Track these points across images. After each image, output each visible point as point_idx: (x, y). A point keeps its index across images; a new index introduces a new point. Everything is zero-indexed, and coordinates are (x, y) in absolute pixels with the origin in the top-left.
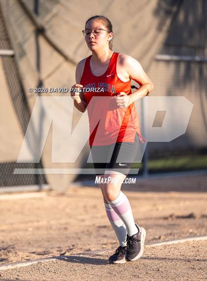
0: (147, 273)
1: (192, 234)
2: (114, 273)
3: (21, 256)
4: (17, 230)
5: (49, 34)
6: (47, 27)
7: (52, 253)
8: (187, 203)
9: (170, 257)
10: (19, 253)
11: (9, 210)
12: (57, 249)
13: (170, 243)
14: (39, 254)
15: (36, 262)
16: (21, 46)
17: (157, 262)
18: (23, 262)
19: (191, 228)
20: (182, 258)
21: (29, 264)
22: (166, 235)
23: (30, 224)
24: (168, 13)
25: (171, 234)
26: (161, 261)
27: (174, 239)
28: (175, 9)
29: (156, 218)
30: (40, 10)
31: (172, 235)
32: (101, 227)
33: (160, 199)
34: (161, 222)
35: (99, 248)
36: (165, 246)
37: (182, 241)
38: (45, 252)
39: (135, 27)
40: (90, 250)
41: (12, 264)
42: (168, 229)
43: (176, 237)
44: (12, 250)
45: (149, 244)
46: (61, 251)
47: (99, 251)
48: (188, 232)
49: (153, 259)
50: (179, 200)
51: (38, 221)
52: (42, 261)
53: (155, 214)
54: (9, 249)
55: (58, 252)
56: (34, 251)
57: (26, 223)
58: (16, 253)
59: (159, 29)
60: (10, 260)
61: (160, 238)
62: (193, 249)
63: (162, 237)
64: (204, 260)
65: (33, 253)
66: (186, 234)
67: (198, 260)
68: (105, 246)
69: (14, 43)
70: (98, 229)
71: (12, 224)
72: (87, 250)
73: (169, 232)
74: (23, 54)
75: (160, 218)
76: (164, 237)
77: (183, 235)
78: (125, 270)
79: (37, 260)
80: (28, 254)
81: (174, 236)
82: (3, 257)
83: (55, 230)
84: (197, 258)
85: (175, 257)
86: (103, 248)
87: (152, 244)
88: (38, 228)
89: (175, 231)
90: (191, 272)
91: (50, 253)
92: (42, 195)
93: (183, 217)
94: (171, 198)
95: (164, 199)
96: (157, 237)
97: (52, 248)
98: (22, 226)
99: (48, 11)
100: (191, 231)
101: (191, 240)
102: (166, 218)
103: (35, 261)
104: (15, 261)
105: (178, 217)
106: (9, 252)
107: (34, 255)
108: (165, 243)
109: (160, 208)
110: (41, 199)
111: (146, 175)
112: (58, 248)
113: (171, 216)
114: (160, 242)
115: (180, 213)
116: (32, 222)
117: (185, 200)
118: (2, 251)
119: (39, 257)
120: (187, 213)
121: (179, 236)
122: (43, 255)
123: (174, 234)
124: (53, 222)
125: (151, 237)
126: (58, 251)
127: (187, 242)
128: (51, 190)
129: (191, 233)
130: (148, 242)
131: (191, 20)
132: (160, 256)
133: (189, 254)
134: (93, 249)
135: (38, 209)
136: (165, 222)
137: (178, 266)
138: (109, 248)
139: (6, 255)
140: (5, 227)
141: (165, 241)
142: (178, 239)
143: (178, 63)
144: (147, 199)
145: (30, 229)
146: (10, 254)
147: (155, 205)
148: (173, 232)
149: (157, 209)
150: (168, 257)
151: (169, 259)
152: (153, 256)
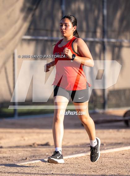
8: (45, 136)
13: (33, 162)
17: (24, 175)
19: (47, 153)
20: (41, 173)
22: (31, 157)
26: (27, 174)
27: (36, 160)
28: (34, 7)
31: (35, 157)
33: (26, 133)
36: (30, 164)
39: (9, 17)
42: (32, 153)
43: (37, 158)
45: (19, 163)
50: (38, 133)
53: (23, 143)
59: (25, 19)
61: (26, 159)
63: (28, 158)
64: (57, 174)
66: (44, 156)
67: (52, 174)
73: (33, 155)
76: (29, 158)
77: (42, 157)
84: (51, 172)
87: (21, 163)
93: (42, 145)
94: (33, 132)
95: (29, 133)
96: (24, 158)
100: (47, 154)
105: (38, 145)
108: (30, 162)
109: (26, 138)
111: (16, 117)
113: (34, 144)
114: (26, 162)
115: (40, 143)
117: (43, 133)
120: (44, 142)
125: (21, 158)
130: (18, 162)
141: (30, 160)
143: (37, 41)
144: (17, 133)
147: (23, 137)
148: (35, 155)
149: (24, 140)
150: (32, 172)
151: (33, 174)
152: (22, 171)
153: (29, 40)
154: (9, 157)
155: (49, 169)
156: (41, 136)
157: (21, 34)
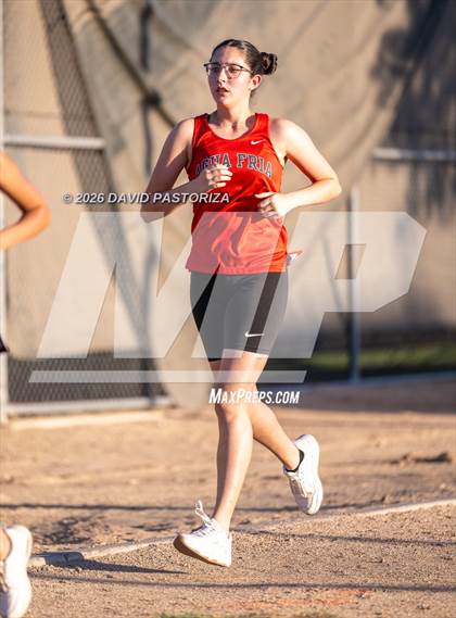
0: (359, 567)
1: (445, 494)
2: (296, 566)
3: (116, 533)
4: (108, 483)
5: (169, 106)
6: (165, 94)
7: (177, 527)
8: (436, 434)
9: (404, 537)
10: (112, 527)
11: (93, 445)
12: (186, 520)
13: (403, 509)
14: (151, 530)
15: (146, 545)
16: (115, 130)
17: (377, 546)
18: (120, 545)
19: (443, 481)
20: (426, 539)
21: (133, 548)
22: (395, 494)
23: (133, 472)
24: (397, 71)
25: (404, 493)
27: (411, 503)
28: (410, 65)
29: (376, 462)
30: (153, 62)
31: (407, 494)
32: (269, 478)
33: (383, 424)
34: (386, 469)
35: (265, 519)
36: (394, 516)
37: (427, 506)
38: (161, 525)
39: (335, 95)
40: (248, 522)
41: (101, 548)
42: (399, 483)
43: (414, 498)
44: (99, 521)
45: (363, 512)
46: (193, 523)
47: (267, 524)
48: (437, 488)
49: (370, 540)
50: (419, 427)
51: (148, 466)
52: (157, 543)
53: (374, 453)
54: (92, 520)
55: (188, 527)
56: (141, 523)
57: (126, 469)
58: (107, 527)
59: (381, 101)
60: (95, 540)
61: (383, 499)
62: (446, 521)
63: (387, 500)
65: (141, 527)
66: (433, 492)
68: (277, 515)
69: (103, 124)
70: (265, 481)
71: (98, 472)
72: (242, 523)
73: (401, 488)
74: (120, 146)
75: (384, 462)
76: (392, 498)
77: (427, 495)
78: (317, 560)
79: (147, 540)
80: (130, 530)
81: (411, 496)
82: (83, 534)
83: (181, 484)
85: (413, 537)
86: (273, 518)
87: (368, 511)
88: (149, 480)
89: (412, 487)
90: (442, 565)
91: (171, 528)
92: (155, 416)
93: (428, 461)
94: (404, 424)
95: (391, 426)
96: (377, 498)
97: (175, 519)
98: (118, 475)
99: (168, 64)
100: (443, 486)
101: (443, 503)
102: (395, 462)
103: (144, 542)
104: (104, 543)
105: (418, 460)
106: (93, 525)
107: (140, 531)
108: (393, 510)
109: (384, 442)
110: (154, 424)
111: (356, 380)
112: (188, 517)
113: (405, 458)
114: (383, 508)
115: (422, 454)
116: (136, 467)
117: (431, 427)
118: (81, 523)
119: (150, 535)
120: (435, 453)
121: (420, 496)
122: (159, 530)
123: (410, 491)
124: (177, 469)
125: (366, 499)
126: (187, 524)
127: (436, 507)
128: (174, 407)
129: (444, 491)
131: (436, 88)
132: (384, 536)
133: (439, 531)
134: (255, 521)
135: (149, 442)
136: (394, 470)
137: (419, 553)
138: (285, 518)
139: (88, 530)
140: (85, 478)
141: (396, 503)
142: (419, 502)
143: (416, 164)
144: (358, 425)
145: (134, 482)
146: (96, 530)
147: (373, 437)
148: (409, 489)
149: (378, 446)
150: (399, 537)
151: (401, 542)
152: (371, 534)
153: (393, 163)
154: (336, 494)
155: (450, 529)
156: (425, 435)
157: (370, 145)
